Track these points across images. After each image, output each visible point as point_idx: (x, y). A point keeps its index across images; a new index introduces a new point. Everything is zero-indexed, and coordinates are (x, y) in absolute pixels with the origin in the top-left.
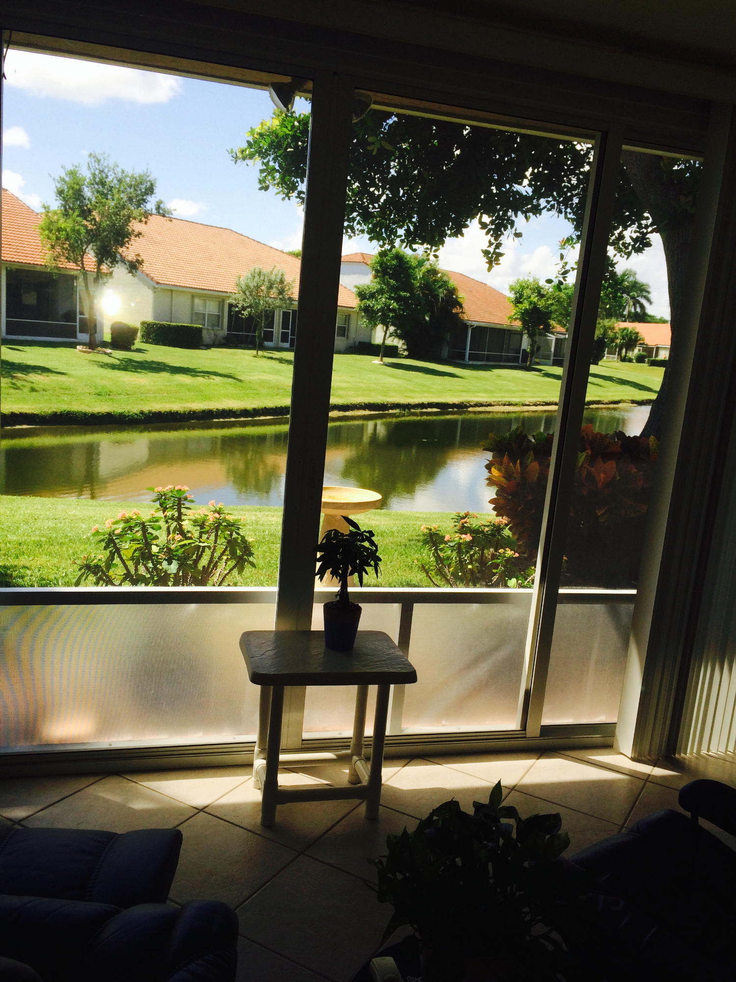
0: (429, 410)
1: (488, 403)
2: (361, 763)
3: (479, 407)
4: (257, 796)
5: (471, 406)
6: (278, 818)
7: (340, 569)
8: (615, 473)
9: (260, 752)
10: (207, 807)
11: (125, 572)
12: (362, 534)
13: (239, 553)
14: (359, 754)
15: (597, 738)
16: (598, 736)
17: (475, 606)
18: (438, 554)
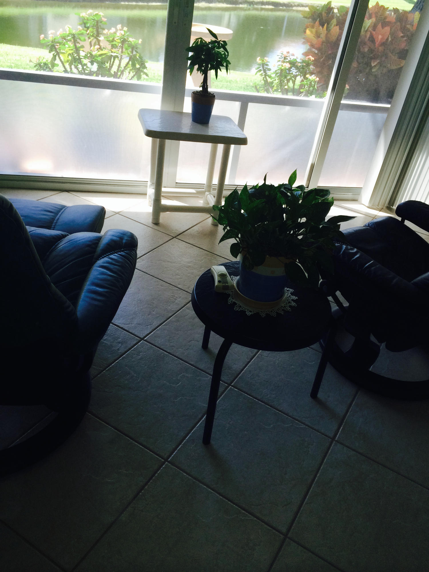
0: (267, 7)
1: (307, 5)
2: (211, 196)
3: (301, 7)
4: (150, 209)
5: (295, 6)
6: (161, 221)
7: (203, 66)
8: (389, 36)
9: (151, 185)
10: (120, 212)
11: (64, 70)
12: (219, 43)
13: (138, 66)
14: (209, 191)
15: (349, 195)
16: (350, 194)
17: (287, 108)
18: (266, 78)
